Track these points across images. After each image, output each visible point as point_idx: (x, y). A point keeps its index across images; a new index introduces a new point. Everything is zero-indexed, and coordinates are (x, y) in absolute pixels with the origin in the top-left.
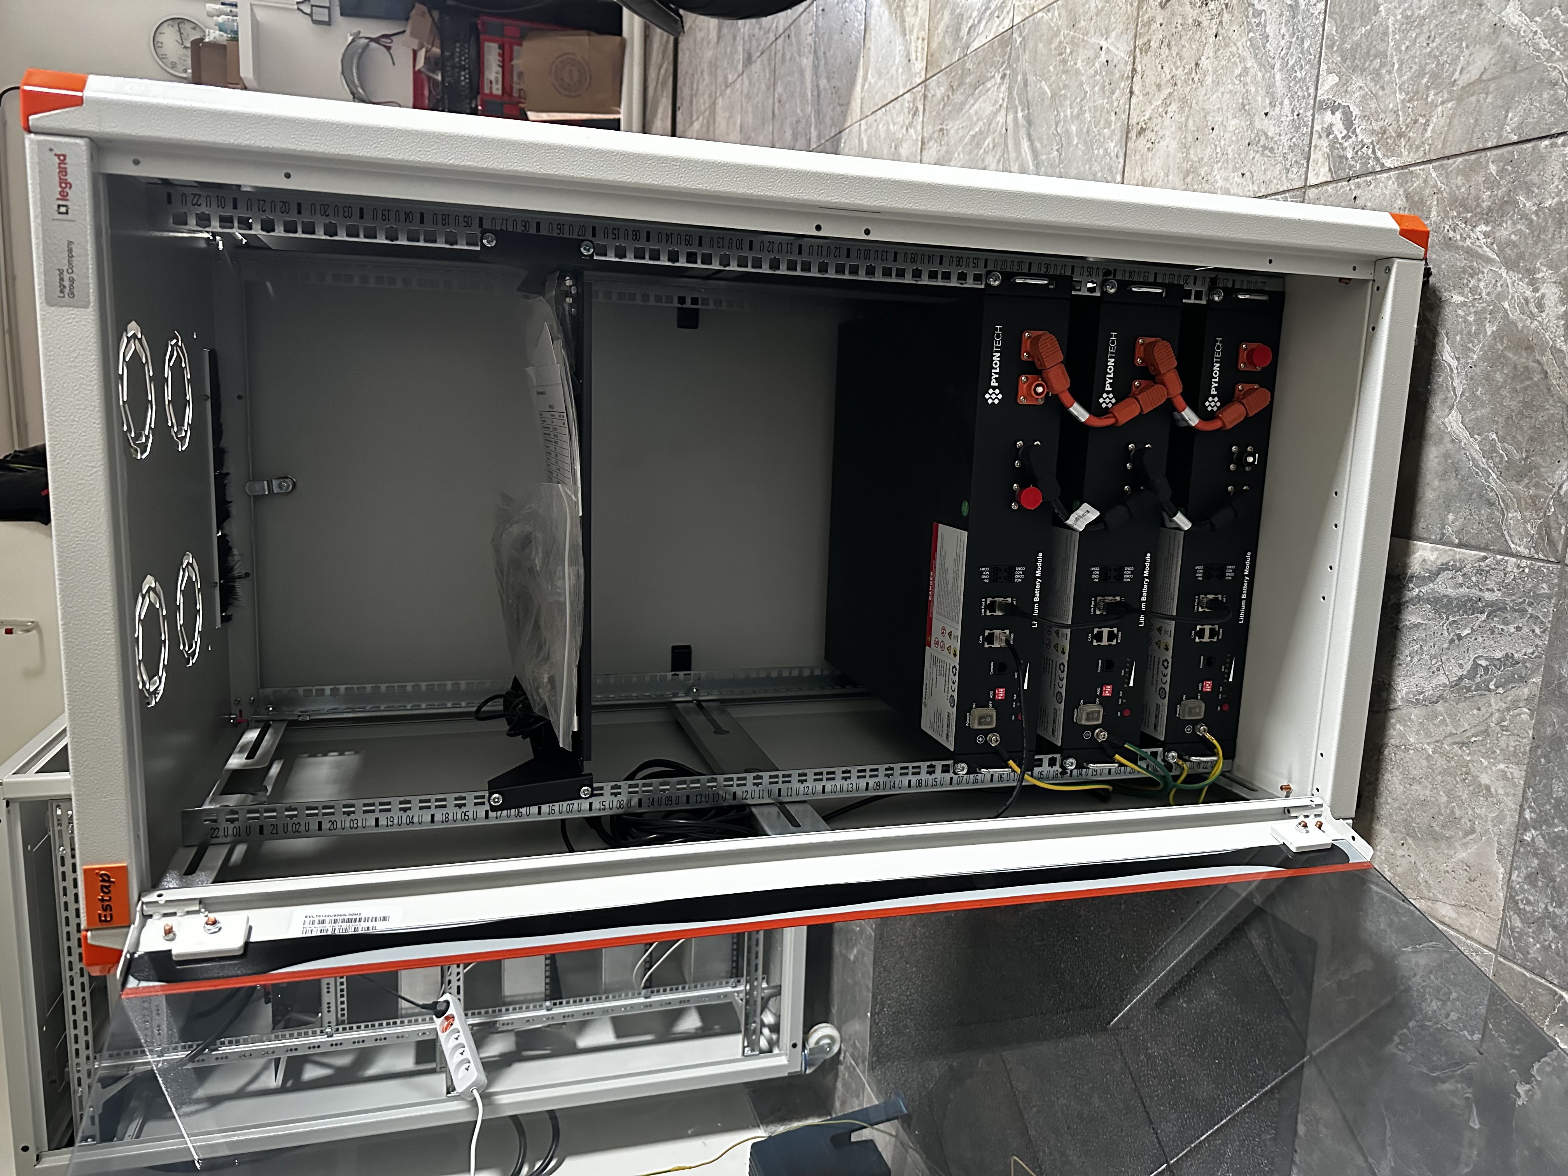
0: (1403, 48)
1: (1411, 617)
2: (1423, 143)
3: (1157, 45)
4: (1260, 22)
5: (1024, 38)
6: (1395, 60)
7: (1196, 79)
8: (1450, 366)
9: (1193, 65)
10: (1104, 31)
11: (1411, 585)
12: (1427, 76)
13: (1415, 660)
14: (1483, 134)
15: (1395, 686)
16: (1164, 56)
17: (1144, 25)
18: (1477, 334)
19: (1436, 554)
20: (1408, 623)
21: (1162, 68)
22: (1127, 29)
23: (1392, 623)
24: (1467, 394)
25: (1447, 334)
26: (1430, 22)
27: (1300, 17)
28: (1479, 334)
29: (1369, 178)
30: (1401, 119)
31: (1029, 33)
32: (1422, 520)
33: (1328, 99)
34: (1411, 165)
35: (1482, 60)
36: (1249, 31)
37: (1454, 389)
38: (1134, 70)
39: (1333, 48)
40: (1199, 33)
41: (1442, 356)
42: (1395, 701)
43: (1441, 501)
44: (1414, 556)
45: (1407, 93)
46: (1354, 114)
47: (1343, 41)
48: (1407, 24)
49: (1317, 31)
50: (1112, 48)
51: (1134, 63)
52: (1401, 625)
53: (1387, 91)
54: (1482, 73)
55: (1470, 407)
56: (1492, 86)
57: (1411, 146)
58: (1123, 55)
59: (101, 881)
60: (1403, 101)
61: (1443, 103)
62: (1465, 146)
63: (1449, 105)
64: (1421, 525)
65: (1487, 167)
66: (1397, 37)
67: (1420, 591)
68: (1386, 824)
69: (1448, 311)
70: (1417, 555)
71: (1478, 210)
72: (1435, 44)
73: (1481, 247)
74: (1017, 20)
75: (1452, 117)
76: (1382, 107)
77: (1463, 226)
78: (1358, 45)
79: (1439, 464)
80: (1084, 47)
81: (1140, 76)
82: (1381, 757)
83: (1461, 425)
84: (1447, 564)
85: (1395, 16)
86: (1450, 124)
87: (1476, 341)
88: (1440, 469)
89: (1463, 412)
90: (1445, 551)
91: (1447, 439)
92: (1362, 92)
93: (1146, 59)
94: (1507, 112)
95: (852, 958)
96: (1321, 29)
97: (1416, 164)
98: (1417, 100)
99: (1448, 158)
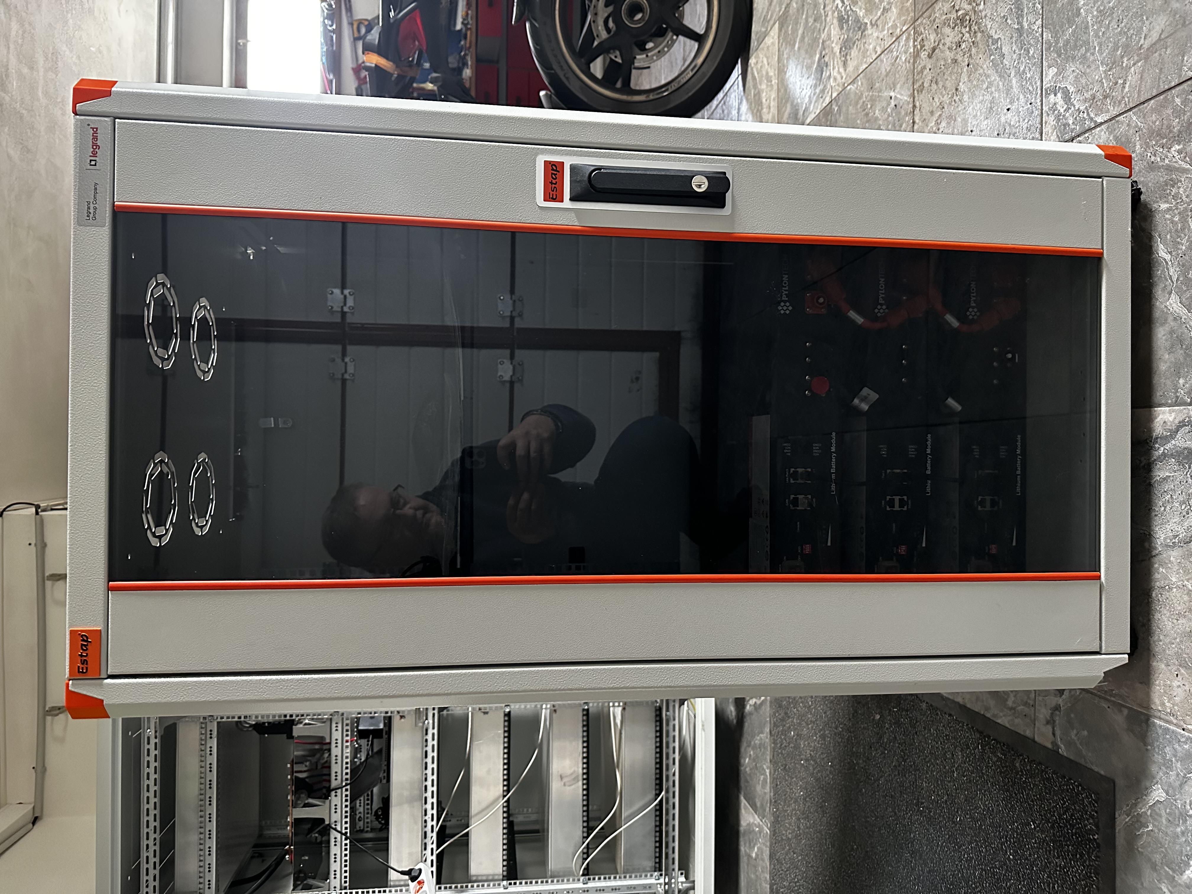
0: (1101, 34)
1: (1161, 472)
2: (1123, 97)
3: (929, 84)
4: (997, 47)
5: (839, 107)
6: (1096, 44)
7: (957, 100)
8: (1165, 260)
9: (954, 91)
10: (892, 86)
11: (1157, 446)
12: (1120, 49)
13: (1168, 508)
14: (1167, 78)
15: (1154, 535)
16: (933, 90)
17: (918, 74)
18: (1183, 229)
19: (1173, 415)
20: (1158, 478)
21: (933, 99)
22: (907, 80)
23: (1145, 482)
24: (1181, 279)
25: (1160, 236)
26: (1118, 10)
27: (1025, 35)
28: (1184, 229)
29: (1087, 135)
30: (1105, 85)
31: (842, 103)
32: (1159, 389)
33: (1051, 86)
34: (1117, 116)
35: (1159, 25)
36: (991, 55)
37: (1171, 277)
38: (914, 106)
39: (1050, 49)
40: (956, 67)
41: (1158, 254)
42: (1156, 548)
43: (1172, 370)
44: (1156, 420)
45: (1107, 66)
46: (1071, 91)
47: (1057, 43)
48: (1101, 16)
49: (1038, 41)
50: (898, 96)
51: (914, 101)
52: (1153, 482)
53: (1093, 67)
54: (1161, 34)
55: (1185, 288)
56: (1169, 40)
57: (1115, 103)
58: (906, 98)
59: (82, 640)
60: (1105, 72)
61: (1134, 64)
62: (1155, 91)
63: (1139, 64)
64: (1159, 394)
65: (1174, 101)
66: (1095, 27)
67: (1165, 449)
68: (1161, 660)
69: (1158, 218)
70: (1158, 419)
71: (1171, 135)
72: (1123, 24)
73: (1176, 162)
74: (834, 95)
75: (1142, 74)
76: (1090, 79)
77: (1161, 150)
78: (1068, 42)
79: (1166, 340)
80: (880, 101)
81: (918, 109)
82: (1150, 600)
83: (1179, 304)
84: (1183, 421)
85: (1092, 13)
86: (1141, 77)
87: (1182, 235)
88: (1168, 344)
89: (1180, 294)
90: (1181, 411)
91: (1171, 318)
92: (1075, 74)
93: (922, 97)
94: (1183, 56)
95: (754, 855)
96: (1040, 39)
97: (1120, 115)
98: (1115, 68)
99: (1143, 103)
